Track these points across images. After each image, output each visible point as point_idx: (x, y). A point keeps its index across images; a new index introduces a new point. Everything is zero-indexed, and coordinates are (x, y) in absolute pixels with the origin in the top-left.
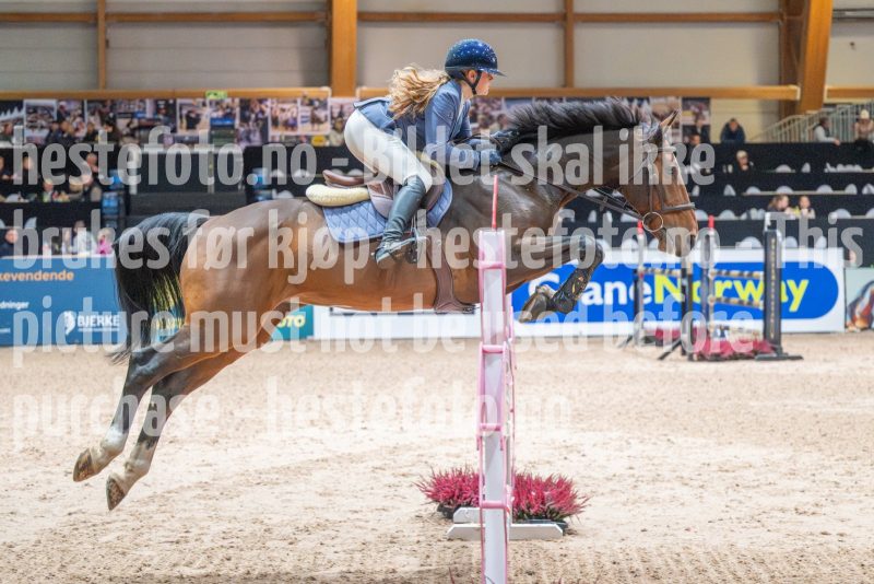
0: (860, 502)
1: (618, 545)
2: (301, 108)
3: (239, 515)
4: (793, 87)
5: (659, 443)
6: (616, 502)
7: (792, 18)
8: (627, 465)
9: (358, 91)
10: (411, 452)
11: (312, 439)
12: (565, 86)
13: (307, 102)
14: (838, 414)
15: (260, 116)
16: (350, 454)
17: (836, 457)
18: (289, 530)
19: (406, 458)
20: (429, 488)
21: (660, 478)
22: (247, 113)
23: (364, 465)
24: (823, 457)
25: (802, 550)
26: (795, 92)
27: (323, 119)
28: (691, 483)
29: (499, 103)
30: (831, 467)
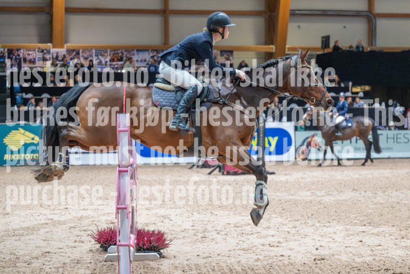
0: (299, 240)
1: (186, 263)
2: (37, 54)
3: (4, 251)
4: (272, 46)
5: (207, 214)
6: (186, 242)
7: (271, 13)
8: (192, 225)
9: (65, 45)
10: (89, 220)
11: (41, 214)
12: (165, 44)
13: (40, 51)
14: (291, 199)
15: (17, 57)
16: (59, 221)
17: (289, 220)
18: (27, 258)
19: (86, 222)
20: (96, 237)
21: (207, 231)
22: (11, 56)
23: (65, 226)
24: (283, 220)
25: (272, 264)
26: (272, 48)
27: (48, 59)
28: (221, 233)
29: (133, 52)
30: (286, 224)
